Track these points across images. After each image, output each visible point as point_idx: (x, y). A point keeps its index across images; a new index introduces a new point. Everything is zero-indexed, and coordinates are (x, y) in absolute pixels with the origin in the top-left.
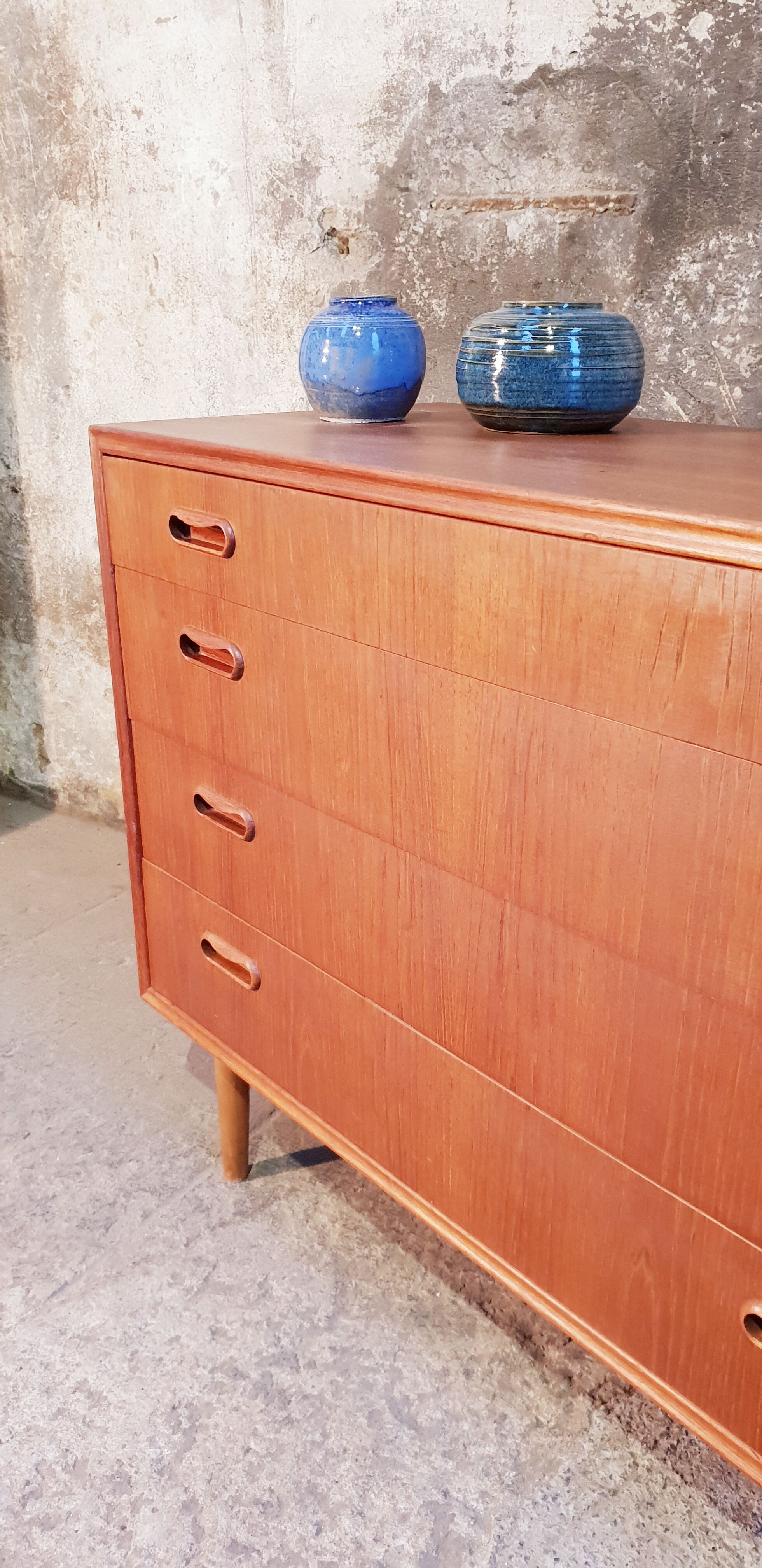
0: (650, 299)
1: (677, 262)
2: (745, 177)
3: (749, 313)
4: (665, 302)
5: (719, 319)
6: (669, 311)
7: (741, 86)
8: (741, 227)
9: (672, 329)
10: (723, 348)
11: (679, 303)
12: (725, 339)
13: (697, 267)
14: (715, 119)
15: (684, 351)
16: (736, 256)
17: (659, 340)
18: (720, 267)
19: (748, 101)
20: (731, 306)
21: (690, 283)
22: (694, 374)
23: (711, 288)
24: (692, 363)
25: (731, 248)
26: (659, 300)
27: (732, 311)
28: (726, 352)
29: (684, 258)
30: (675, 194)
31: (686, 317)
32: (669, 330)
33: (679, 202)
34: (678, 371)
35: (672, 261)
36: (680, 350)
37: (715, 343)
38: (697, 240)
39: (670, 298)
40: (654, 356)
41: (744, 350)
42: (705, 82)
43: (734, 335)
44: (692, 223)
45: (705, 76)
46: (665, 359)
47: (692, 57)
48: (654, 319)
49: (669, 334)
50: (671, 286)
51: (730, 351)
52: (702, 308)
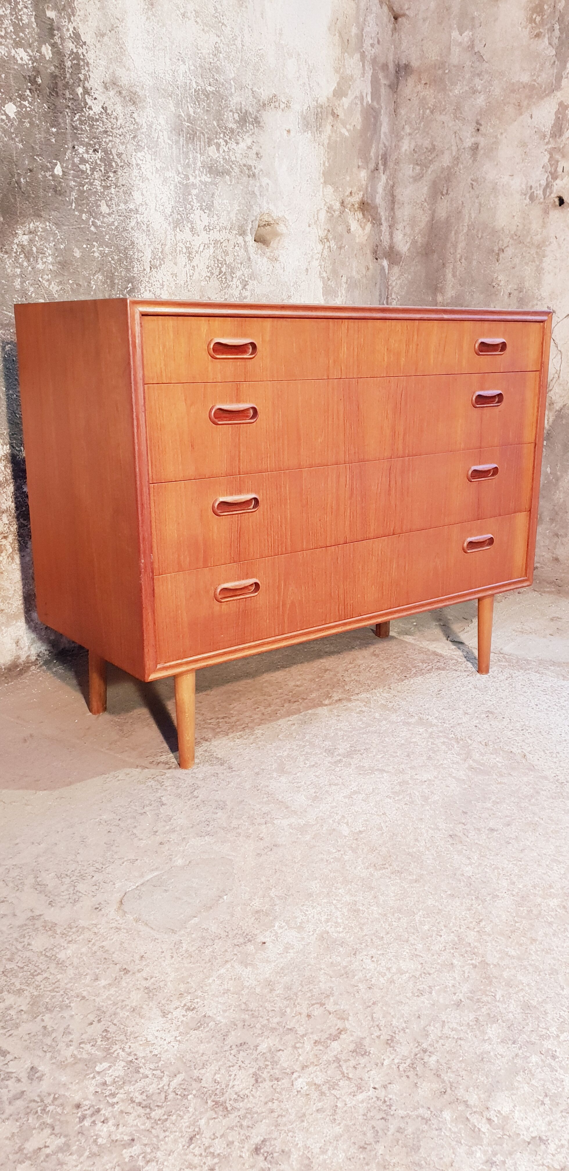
0: (6, 253)
1: (16, 233)
2: (41, 193)
3: (52, 264)
4: (14, 255)
5: (40, 266)
6: (16, 259)
7: (32, 147)
8: (43, 219)
9: (19, 270)
10: (44, 282)
11: (21, 256)
12: (44, 277)
13: (26, 237)
14: (24, 160)
15: (27, 282)
16: (43, 234)
17: (15, 276)
18: (37, 238)
19: (37, 155)
20: (44, 260)
21: (24, 245)
22: (33, 295)
23: (34, 249)
24: (32, 289)
25: (40, 229)
26: (10, 254)
27: (46, 262)
28: (46, 284)
29: (19, 232)
30: (11, 196)
31: (25, 264)
32: (18, 271)
33: (13, 201)
34: (27, 294)
35: (14, 232)
36: (25, 282)
37: (40, 279)
38: (24, 223)
39: (16, 253)
40: (13, 285)
41: (53, 283)
42: (17, 140)
43: (48, 275)
44: (20, 213)
45: (16, 136)
46: (18, 287)
47: (9, 124)
48: (10, 264)
49: (19, 273)
50: (16, 246)
51: (48, 283)
52: (32, 259)
